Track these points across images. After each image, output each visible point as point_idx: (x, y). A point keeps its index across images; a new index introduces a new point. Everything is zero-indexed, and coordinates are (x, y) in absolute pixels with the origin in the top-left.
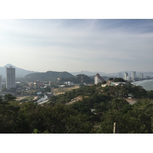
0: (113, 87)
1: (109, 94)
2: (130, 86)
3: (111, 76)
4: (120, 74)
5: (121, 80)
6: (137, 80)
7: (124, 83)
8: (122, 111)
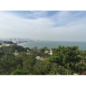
0: (6, 47)
1: (3, 51)
2: (16, 46)
3: (5, 41)
4: (11, 39)
5: (11, 43)
6: (20, 42)
7: (13, 44)
8: (10, 60)
